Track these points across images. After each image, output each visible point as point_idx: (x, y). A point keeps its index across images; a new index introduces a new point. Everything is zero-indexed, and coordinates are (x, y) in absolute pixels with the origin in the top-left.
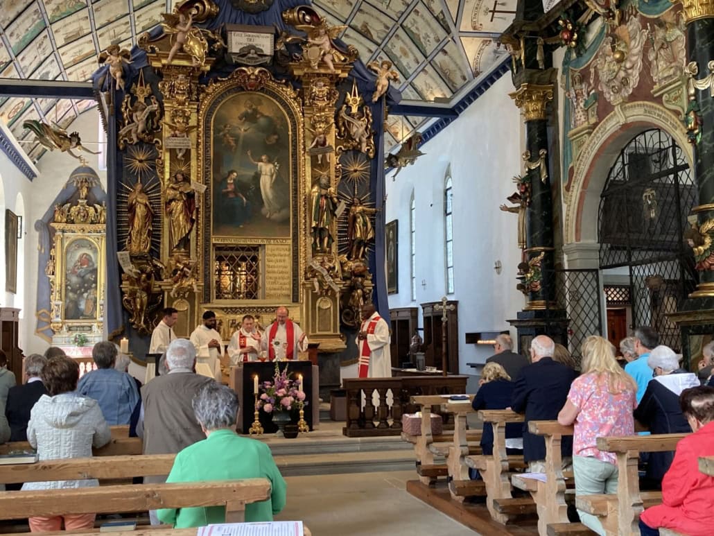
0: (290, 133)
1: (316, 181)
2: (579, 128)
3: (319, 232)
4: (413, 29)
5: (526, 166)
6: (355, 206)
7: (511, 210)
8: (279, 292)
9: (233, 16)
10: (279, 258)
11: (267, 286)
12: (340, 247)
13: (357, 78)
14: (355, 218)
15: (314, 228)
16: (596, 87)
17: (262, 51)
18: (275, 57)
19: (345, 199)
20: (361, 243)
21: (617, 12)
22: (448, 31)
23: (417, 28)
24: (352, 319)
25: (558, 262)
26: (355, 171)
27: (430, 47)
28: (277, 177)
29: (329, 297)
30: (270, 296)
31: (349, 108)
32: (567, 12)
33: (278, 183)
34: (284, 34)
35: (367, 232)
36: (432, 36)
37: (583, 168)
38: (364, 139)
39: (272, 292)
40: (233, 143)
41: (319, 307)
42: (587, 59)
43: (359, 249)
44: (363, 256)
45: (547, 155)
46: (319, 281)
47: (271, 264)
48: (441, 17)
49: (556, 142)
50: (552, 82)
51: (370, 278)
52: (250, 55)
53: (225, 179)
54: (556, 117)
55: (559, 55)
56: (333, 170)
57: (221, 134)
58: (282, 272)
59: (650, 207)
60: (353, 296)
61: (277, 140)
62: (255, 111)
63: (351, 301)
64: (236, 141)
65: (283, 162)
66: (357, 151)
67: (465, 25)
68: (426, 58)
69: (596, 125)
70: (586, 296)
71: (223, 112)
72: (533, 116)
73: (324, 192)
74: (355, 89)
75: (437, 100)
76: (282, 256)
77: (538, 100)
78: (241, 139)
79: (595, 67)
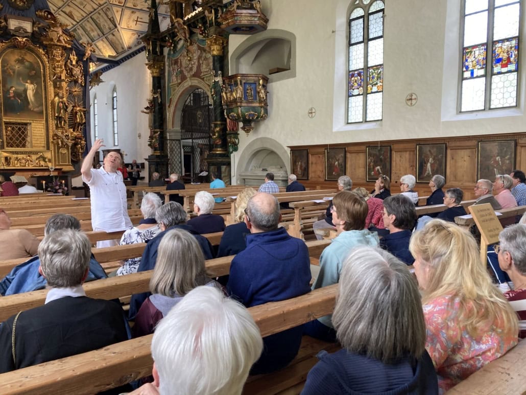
0: (42, 70)
1: (56, 95)
2: (174, 83)
3: (59, 119)
4: (97, 21)
5: (152, 95)
6: (76, 107)
7: (146, 113)
8: (40, 145)
9: (10, 10)
10: (39, 129)
11: (33, 142)
12: (69, 126)
13: (75, 48)
14: (76, 113)
15: (57, 116)
16: (180, 68)
17: (26, 30)
18: (33, 33)
19: (71, 104)
20: (79, 124)
21: (189, 41)
22: (116, 27)
23: (99, 21)
24: (76, 157)
25: (165, 136)
26: (76, 91)
27: (106, 31)
28: (36, 91)
29: (66, 148)
30: (35, 147)
31: (71, 61)
32: (170, 34)
33: (37, 94)
34: (38, 23)
35: (82, 119)
36: (107, 27)
37: (175, 99)
38: (80, 77)
39: (36, 145)
40: (12, 73)
41: (61, 153)
42: (177, 56)
43: (78, 127)
44: (80, 130)
45: (161, 92)
46: (61, 141)
47: (34, 132)
48: (112, 19)
49: (164, 87)
50: (163, 61)
51: (84, 140)
52: (20, 32)
53: (8, 91)
54: (165, 76)
55: (166, 50)
56: (64, 90)
57: (6, 68)
58: (41, 136)
59: (200, 118)
60: (77, 148)
61: (35, 73)
62: (23, 59)
63: (75, 150)
64: (14, 72)
65: (39, 84)
66: (76, 82)
67: (124, 25)
68: (104, 35)
69: (180, 83)
70: (176, 150)
71: (6, 57)
72: (155, 75)
73: (61, 100)
74: (74, 52)
75: (109, 56)
76: (40, 128)
77: (157, 68)
78: (16, 71)
79: (180, 60)
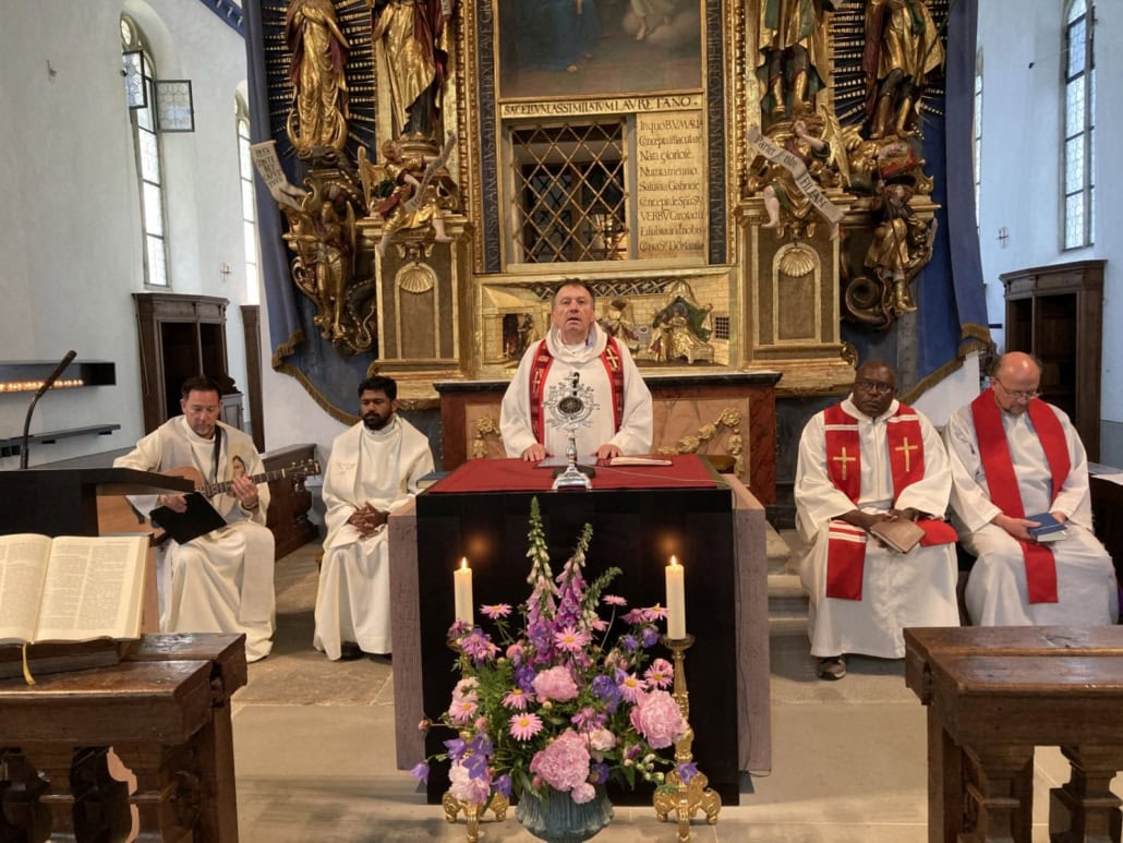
3: (780, 63)
8: (673, 238)
10: (673, 148)
11: (644, 224)
14: (887, 15)
15: (766, 51)
20: (903, 85)
24: (877, 302)
29: (808, 241)
30: (651, 250)
35: (923, 51)
39: (657, 239)
41: (781, 273)
43: (896, 105)
44: (907, 127)
47: (651, 165)
58: (682, 186)
60: (880, 239)
76: (679, 141)
